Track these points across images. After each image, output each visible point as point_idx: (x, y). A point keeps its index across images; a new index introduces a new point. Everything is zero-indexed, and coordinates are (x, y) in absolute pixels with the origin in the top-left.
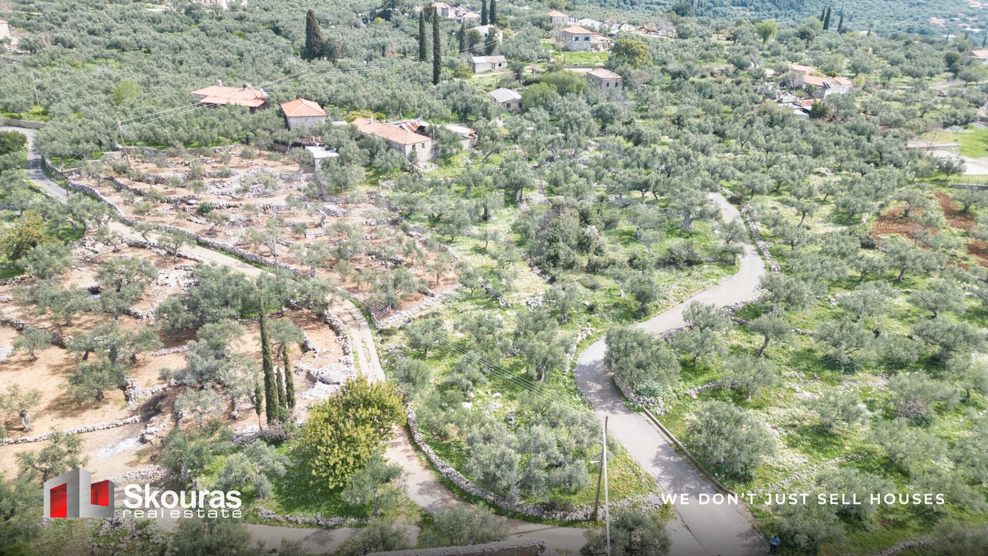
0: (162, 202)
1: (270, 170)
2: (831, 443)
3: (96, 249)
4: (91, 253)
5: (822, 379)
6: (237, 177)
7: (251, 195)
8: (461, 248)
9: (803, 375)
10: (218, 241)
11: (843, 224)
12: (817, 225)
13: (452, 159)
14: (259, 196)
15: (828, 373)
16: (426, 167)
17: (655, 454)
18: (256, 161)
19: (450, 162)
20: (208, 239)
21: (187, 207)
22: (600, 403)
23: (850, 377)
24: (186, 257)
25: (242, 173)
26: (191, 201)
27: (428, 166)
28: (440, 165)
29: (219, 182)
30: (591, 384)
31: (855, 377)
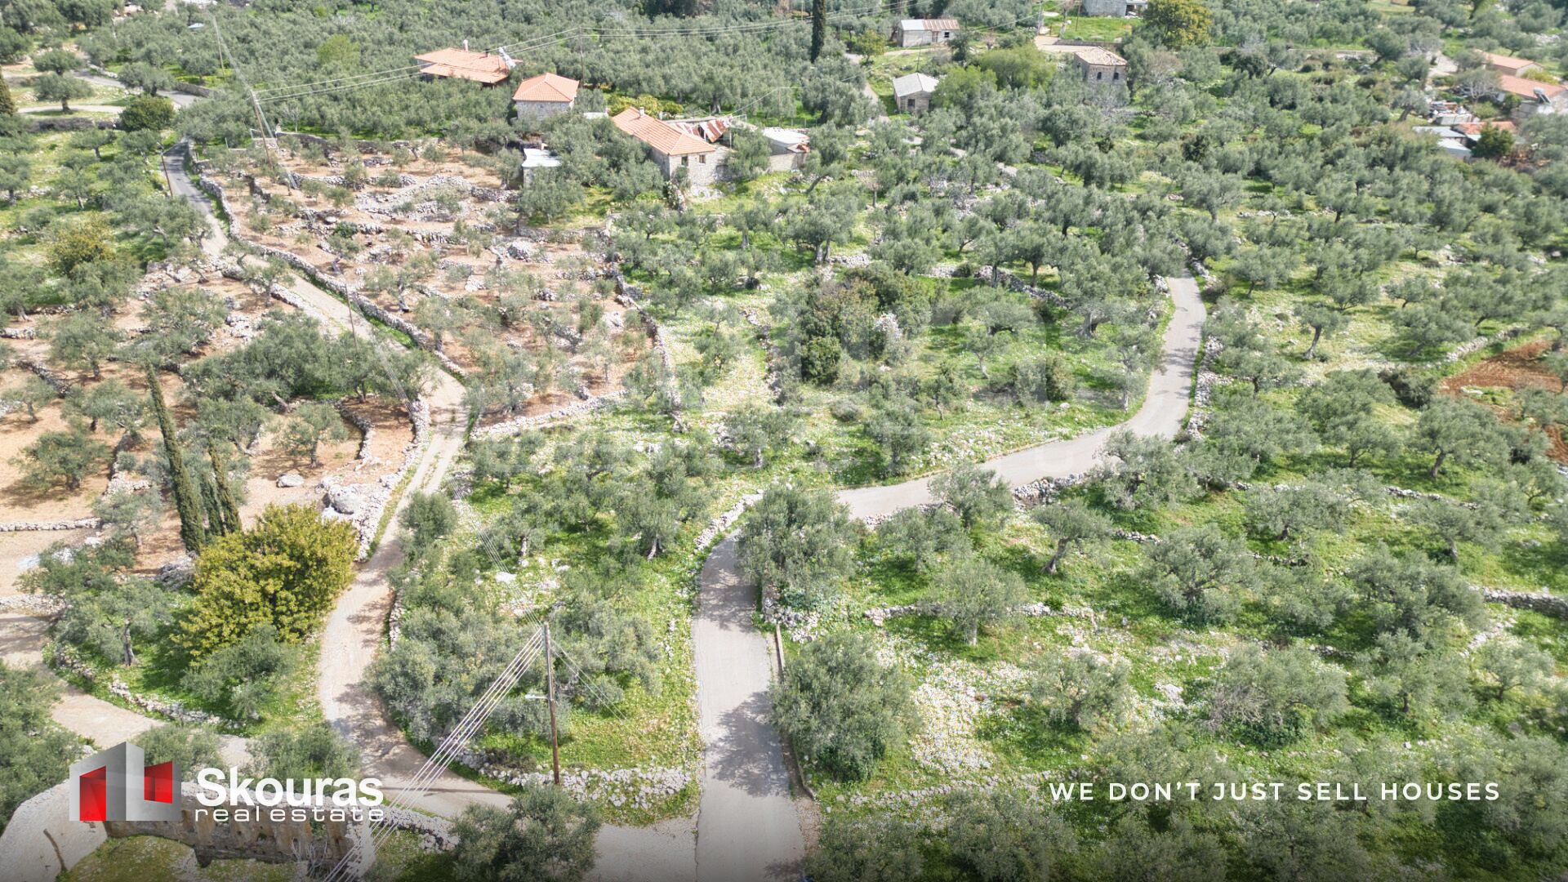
0: (296, 216)
1: (459, 180)
2: (1062, 743)
3: (179, 276)
4: (172, 281)
5: (1134, 631)
6: (411, 187)
7: (418, 216)
8: (681, 329)
9: (1102, 617)
10: (338, 281)
11: (1403, 360)
12: (1348, 355)
13: (750, 185)
14: (429, 219)
15: (1154, 621)
16: (702, 195)
17: (737, 704)
18: (447, 166)
19: (746, 190)
20: (325, 277)
21: (323, 226)
22: (716, 607)
23: (1188, 634)
24: (285, 301)
25: (420, 181)
26: (330, 219)
27: (707, 193)
28: (727, 194)
29: (381, 193)
30: (723, 573)
31: (1202, 636)
